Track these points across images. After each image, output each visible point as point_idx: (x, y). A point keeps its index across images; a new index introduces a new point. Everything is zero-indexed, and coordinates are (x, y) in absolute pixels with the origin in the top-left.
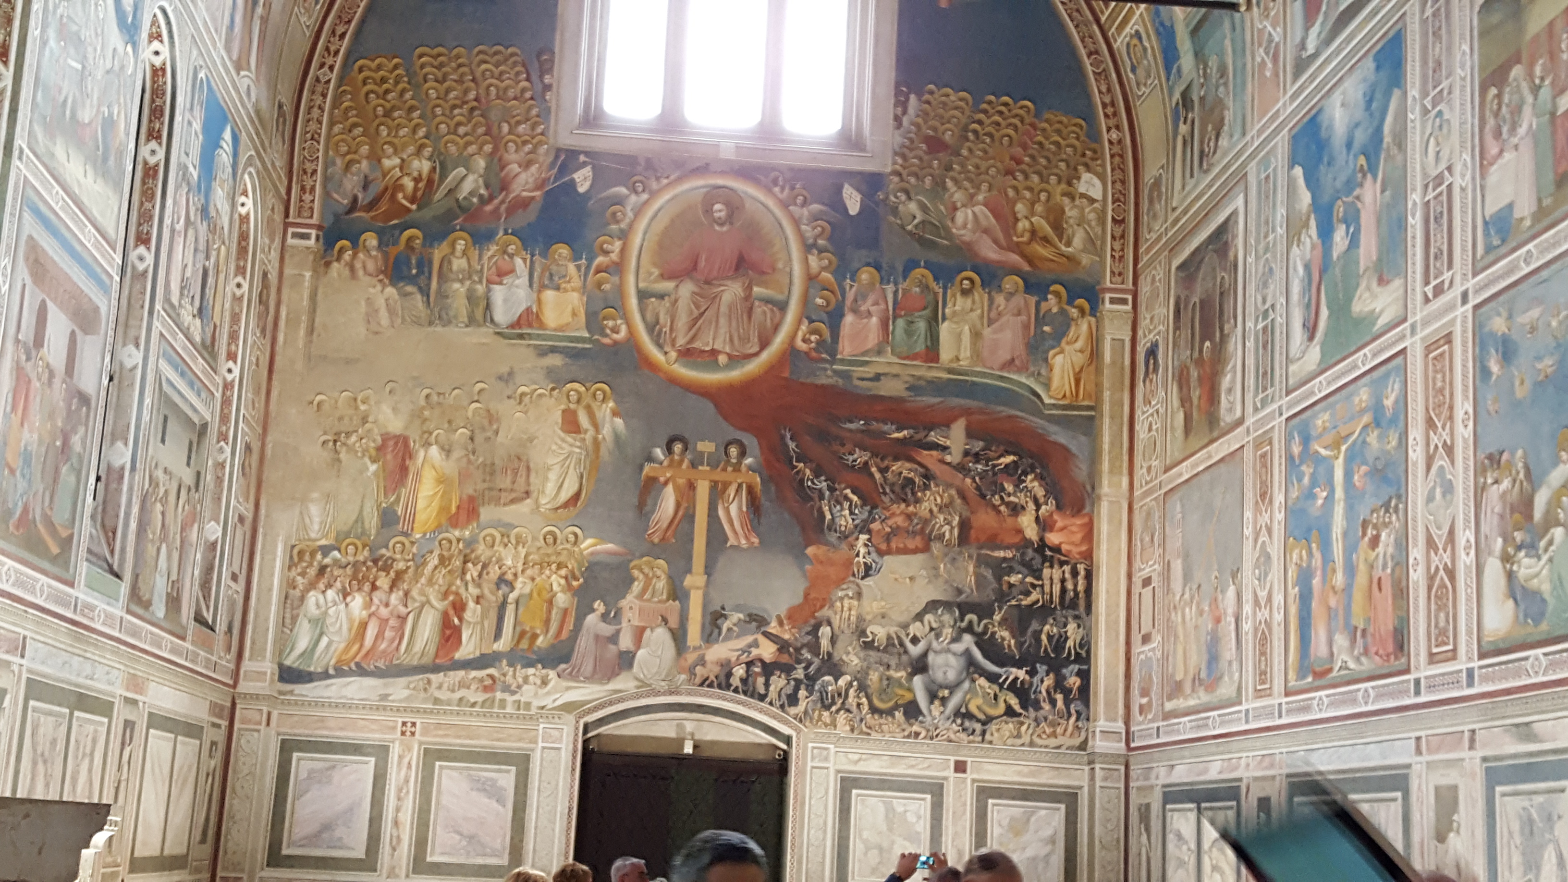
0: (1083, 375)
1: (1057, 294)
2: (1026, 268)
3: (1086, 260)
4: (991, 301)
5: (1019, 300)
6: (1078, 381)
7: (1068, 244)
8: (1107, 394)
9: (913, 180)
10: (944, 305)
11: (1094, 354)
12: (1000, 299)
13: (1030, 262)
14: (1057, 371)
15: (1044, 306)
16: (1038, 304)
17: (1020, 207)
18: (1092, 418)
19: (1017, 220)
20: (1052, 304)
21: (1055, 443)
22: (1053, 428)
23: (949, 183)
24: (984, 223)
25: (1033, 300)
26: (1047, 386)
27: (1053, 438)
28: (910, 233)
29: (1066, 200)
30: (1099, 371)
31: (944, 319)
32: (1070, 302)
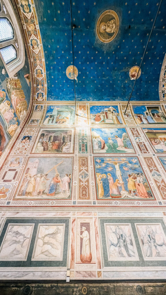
0: (13, 132)
1: (16, 119)
2: (15, 111)
3: (21, 119)
4: (9, 110)
5: (13, 114)
6: (12, 132)
7: (20, 115)
8: (14, 137)
9: (11, 83)
10: (4, 101)
11: (15, 130)
12: (11, 110)
13: (16, 111)
14: (10, 128)
15: (14, 118)
16: (14, 117)
17: (19, 104)
18: (10, 138)
19: (17, 105)
20: (15, 119)
21: (5, 137)
22: (6, 135)
23: (14, 90)
24: (15, 100)
25: (14, 116)
26: (9, 128)
27: (5, 136)
28: (7, 87)
29: (22, 111)
30: (15, 133)
31: (3, 103)
32: (17, 121)
